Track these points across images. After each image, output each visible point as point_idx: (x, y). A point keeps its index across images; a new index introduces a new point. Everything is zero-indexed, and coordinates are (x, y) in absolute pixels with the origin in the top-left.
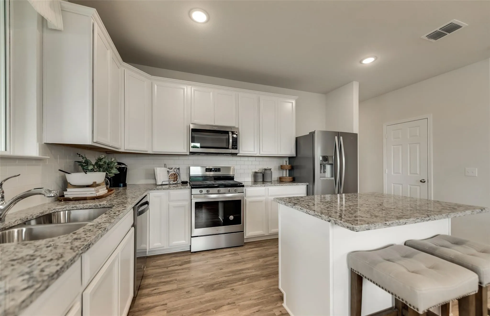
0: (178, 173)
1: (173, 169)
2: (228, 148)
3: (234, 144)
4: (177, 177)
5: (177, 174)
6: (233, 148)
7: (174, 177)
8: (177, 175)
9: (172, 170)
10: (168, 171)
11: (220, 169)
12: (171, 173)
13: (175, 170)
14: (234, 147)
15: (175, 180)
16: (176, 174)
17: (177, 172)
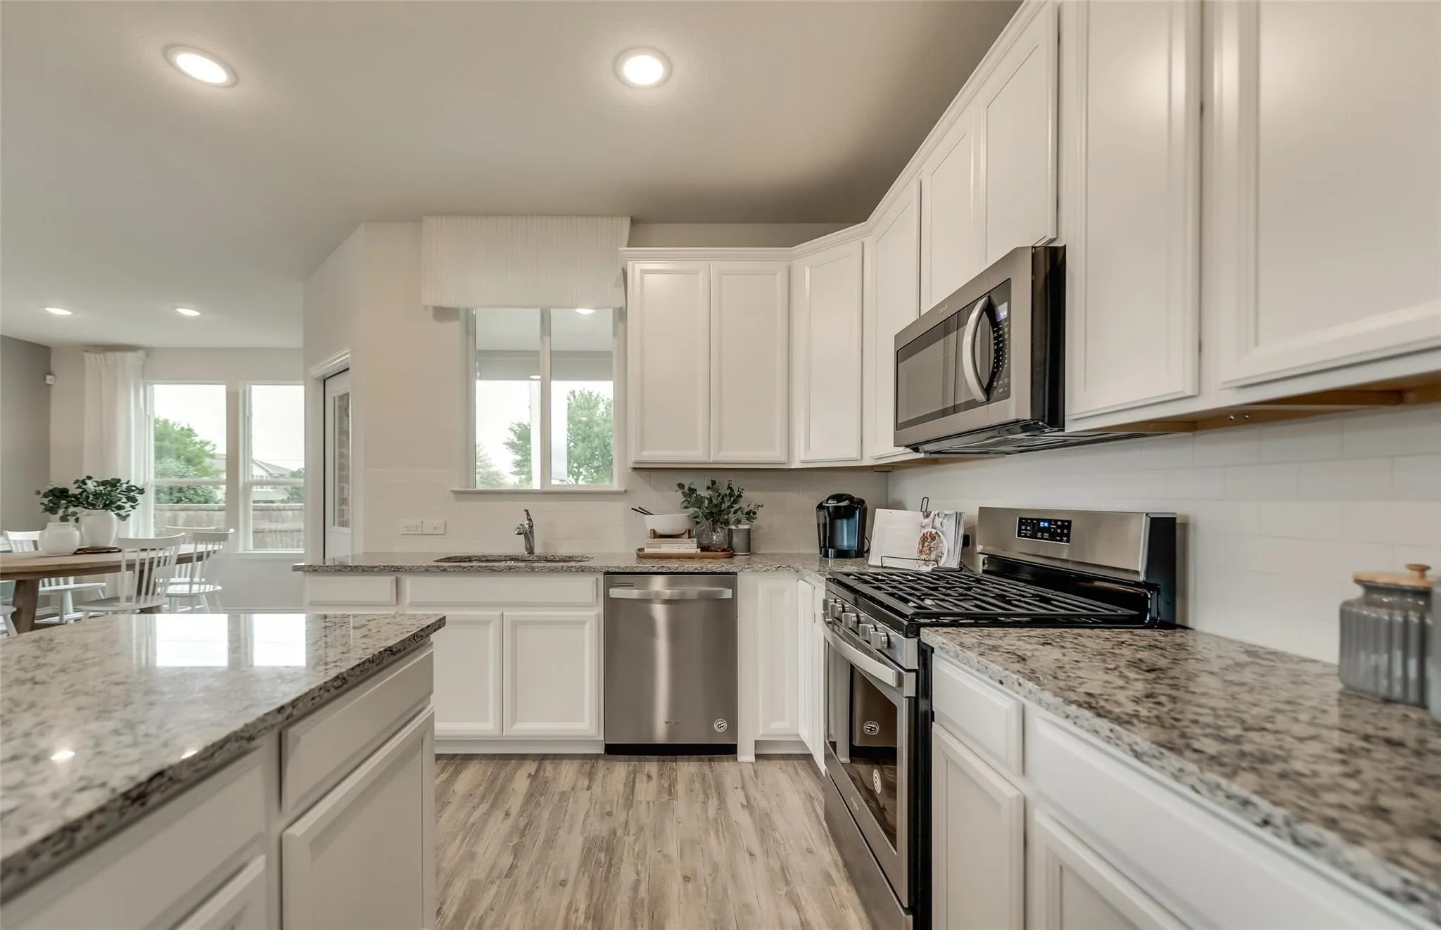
1: (932, 515)
4: (941, 548)
5: (943, 537)
8: (942, 542)
9: (927, 520)
10: (920, 524)
11: (1069, 524)
12: (922, 531)
13: (937, 522)
16: (939, 536)
17: (944, 529)
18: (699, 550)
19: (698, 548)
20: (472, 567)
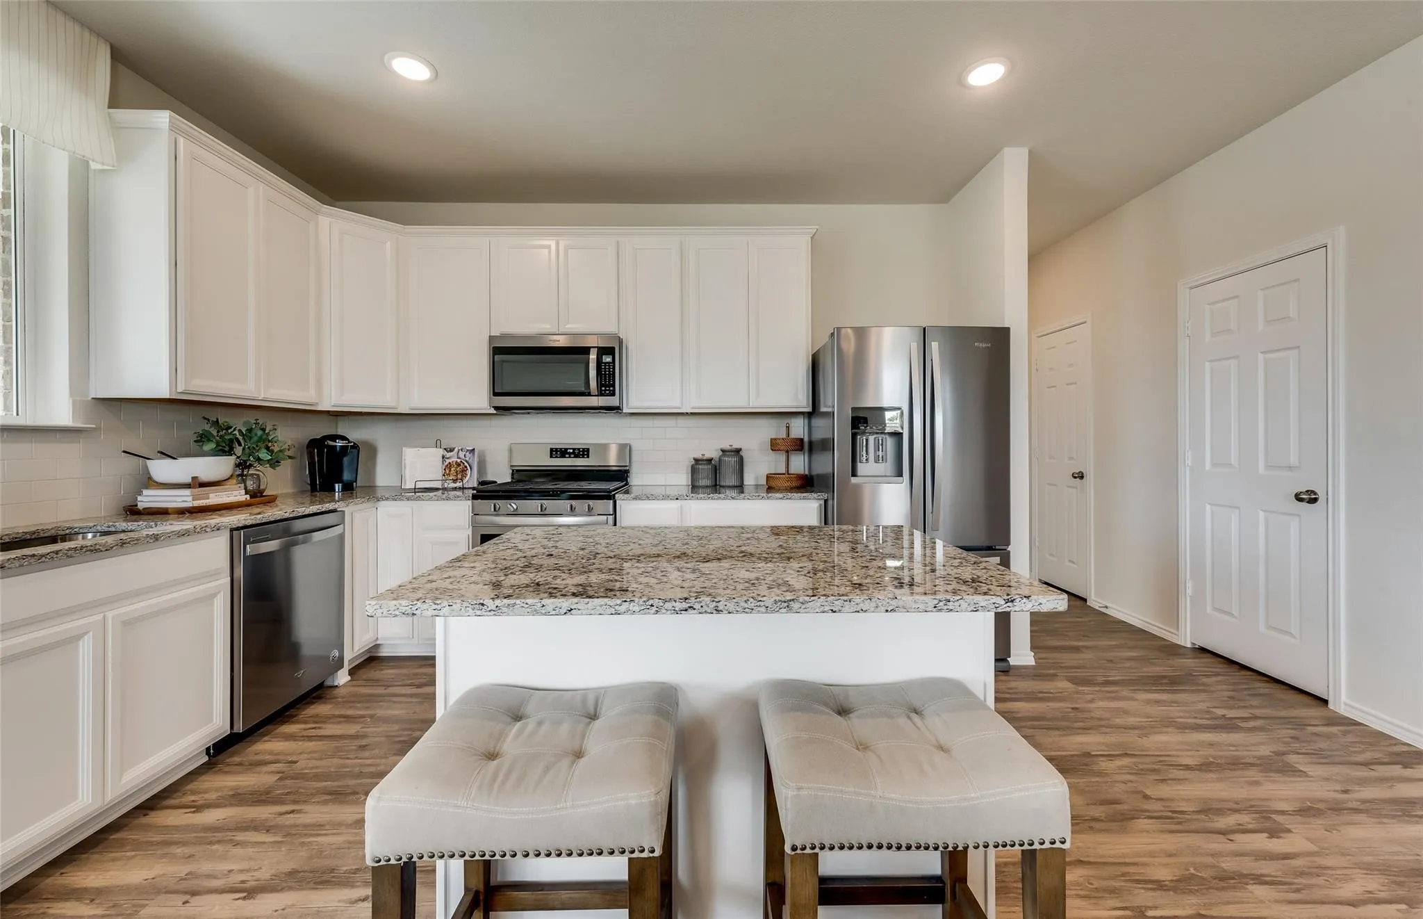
0: (470, 461)
1: (456, 450)
2: (589, 394)
3: (605, 381)
4: (466, 471)
5: (466, 464)
6: (601, 394)
7: (456, 473)
8: (466, 467)
9: (452, 453)
10: (443, 457)
11: (588, 450)
12: (448, 461)
13: (461, 454)
14: (606, 390)
15: (457, 480)
16: (464, 464)
17: (467, 459)
18: (248, 497)
19: (246, 494)
20: (57, 552)
